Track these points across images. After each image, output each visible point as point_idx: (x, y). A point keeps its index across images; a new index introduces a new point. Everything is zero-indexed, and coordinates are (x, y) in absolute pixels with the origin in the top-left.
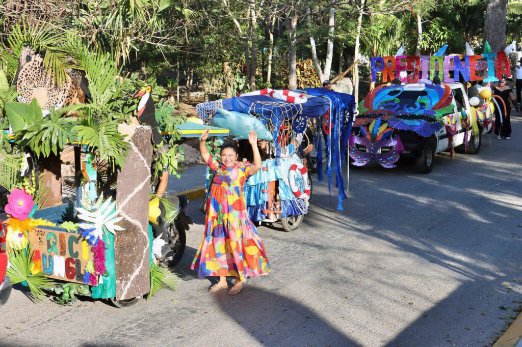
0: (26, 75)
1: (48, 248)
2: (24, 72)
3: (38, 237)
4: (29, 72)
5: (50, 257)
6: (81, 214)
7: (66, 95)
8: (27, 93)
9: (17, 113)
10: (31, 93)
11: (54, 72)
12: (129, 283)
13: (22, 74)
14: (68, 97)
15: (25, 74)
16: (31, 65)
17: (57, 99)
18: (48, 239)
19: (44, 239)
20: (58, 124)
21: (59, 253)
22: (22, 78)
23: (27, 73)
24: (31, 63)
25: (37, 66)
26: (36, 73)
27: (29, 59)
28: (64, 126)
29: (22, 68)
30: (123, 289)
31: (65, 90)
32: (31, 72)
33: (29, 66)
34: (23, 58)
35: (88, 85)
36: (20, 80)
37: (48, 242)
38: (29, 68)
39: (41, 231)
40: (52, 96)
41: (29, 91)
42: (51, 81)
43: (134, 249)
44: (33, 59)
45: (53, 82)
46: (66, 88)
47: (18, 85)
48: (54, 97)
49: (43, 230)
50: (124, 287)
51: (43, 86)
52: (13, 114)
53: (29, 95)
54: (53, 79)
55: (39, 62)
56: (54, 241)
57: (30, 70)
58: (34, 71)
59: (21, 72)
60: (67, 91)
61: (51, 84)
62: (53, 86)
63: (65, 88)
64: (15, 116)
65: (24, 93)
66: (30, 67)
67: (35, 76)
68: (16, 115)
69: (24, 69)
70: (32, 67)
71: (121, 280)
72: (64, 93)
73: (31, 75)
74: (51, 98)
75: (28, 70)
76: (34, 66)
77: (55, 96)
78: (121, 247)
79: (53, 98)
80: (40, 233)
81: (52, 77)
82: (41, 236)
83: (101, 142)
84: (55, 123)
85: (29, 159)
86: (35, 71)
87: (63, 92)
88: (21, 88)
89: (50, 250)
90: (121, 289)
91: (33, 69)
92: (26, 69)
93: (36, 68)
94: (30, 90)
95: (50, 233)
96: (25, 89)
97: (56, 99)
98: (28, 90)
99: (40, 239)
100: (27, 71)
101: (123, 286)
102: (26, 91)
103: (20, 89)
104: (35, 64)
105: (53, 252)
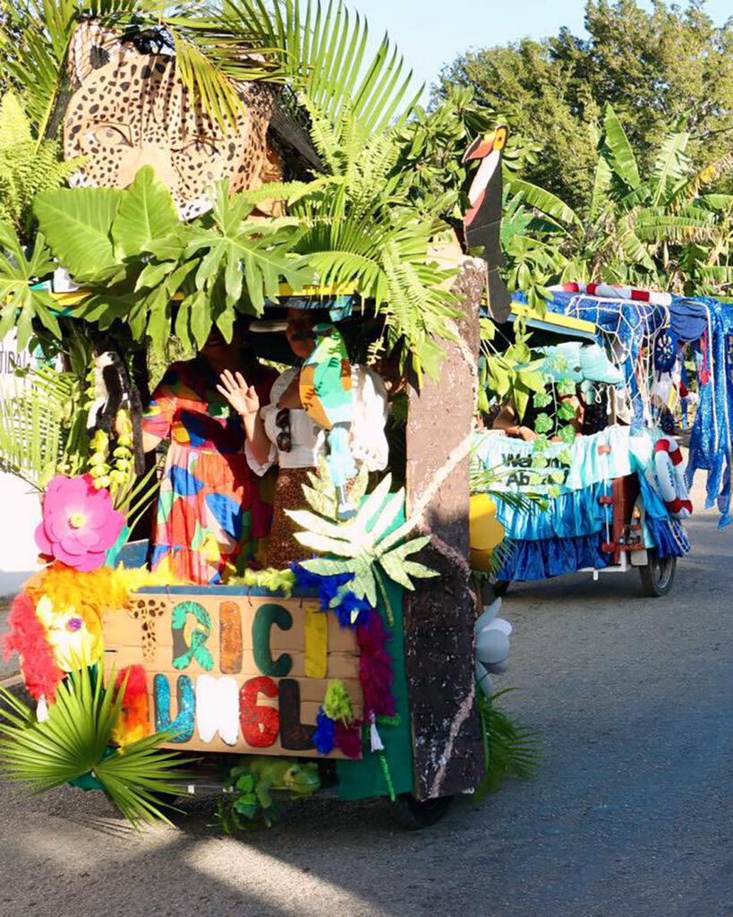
0: (95, 108)
1: (176, 655)
2: (85, 98)
3: (139, 623)
4: (102, 97)
5: (184, 682)
6: (305, 530)
7: (237, 162)
8: (102, 163)
9: (84, 219)
10: (116, 162)
11: (191, 95)
12: (449, 747)
13: (80, 107)
14: (242, 169)
15: (88, 106)
16: (110, 78)
17: (210, 175)
18: (177, 626)
19: (162, 627)
20: (241, 238)
21: (216, 667)
22: (80, 117)
23: (97, 101)
24: (108, 70)
25: (127, 78)
26: (126, 100)
27: (99, 57)
28: (261, 242)
29: (78, 84)
30: (435, 765)
31: (232, 147)
32: (108, 98)
33: (103, 79)
34: (78, 55)
35: (310, 127)
36: (75, 124)
37: (178, 634)
38: (100, 87)
39: (152, 603)
40: (192, 168)
41: (110, 157)
42: (184, 121)
43: (456, 638)
44: (114, 59)
45: (192, 125)
46: (237, 142)
47: (67, 141)
48: (197, 170)
49: (159, 598)
50: (438, 758)
51: (155, 137)
52: (69, 225)
53: (110, 170)
54: (187, 115)
55: (134, 68)
56: (201, 628)
57: (105, 94)
58: (118, 94)
59: (76, 100)
60: (238, 151)
61: (183, 131)
62: (190, 137)
63: (233, 140)
64: (76, 227)
65: (93, 163)
66: (106, 83)
67: (123, 110)
68: (80, 224)
69: (83, 91)
70: (113, 84)
71: (428, 737)
72: (230, 158)
73: (111, 107)
74: (187, 172)
75: (99, 91)
76: (119, 81)
77: (199, 165)
78: (421, 635)
79: (194, 174)
80: (148, 607)
81: (185, 110)
82: (149, 618)
83: (395, 285)
84: (230, 235)
85: (109, 373)
86: (124, 94)
87: (227, 153)
88: (78, 147)
89: (182, 661)
90: (430, 766)
91: (118, 88)
92: (92, 91)
93: (125, 86)
94: (112, 151)
95: (182, 605)
96: (94, 150)
97: (204, 176)
98: (108, 153)
99: (145, 627)
100: (96, 96)
101: (433, 756)
102: (100, 156)
103: (75, 153)
104: (123, 75)
105: (194, 666)
